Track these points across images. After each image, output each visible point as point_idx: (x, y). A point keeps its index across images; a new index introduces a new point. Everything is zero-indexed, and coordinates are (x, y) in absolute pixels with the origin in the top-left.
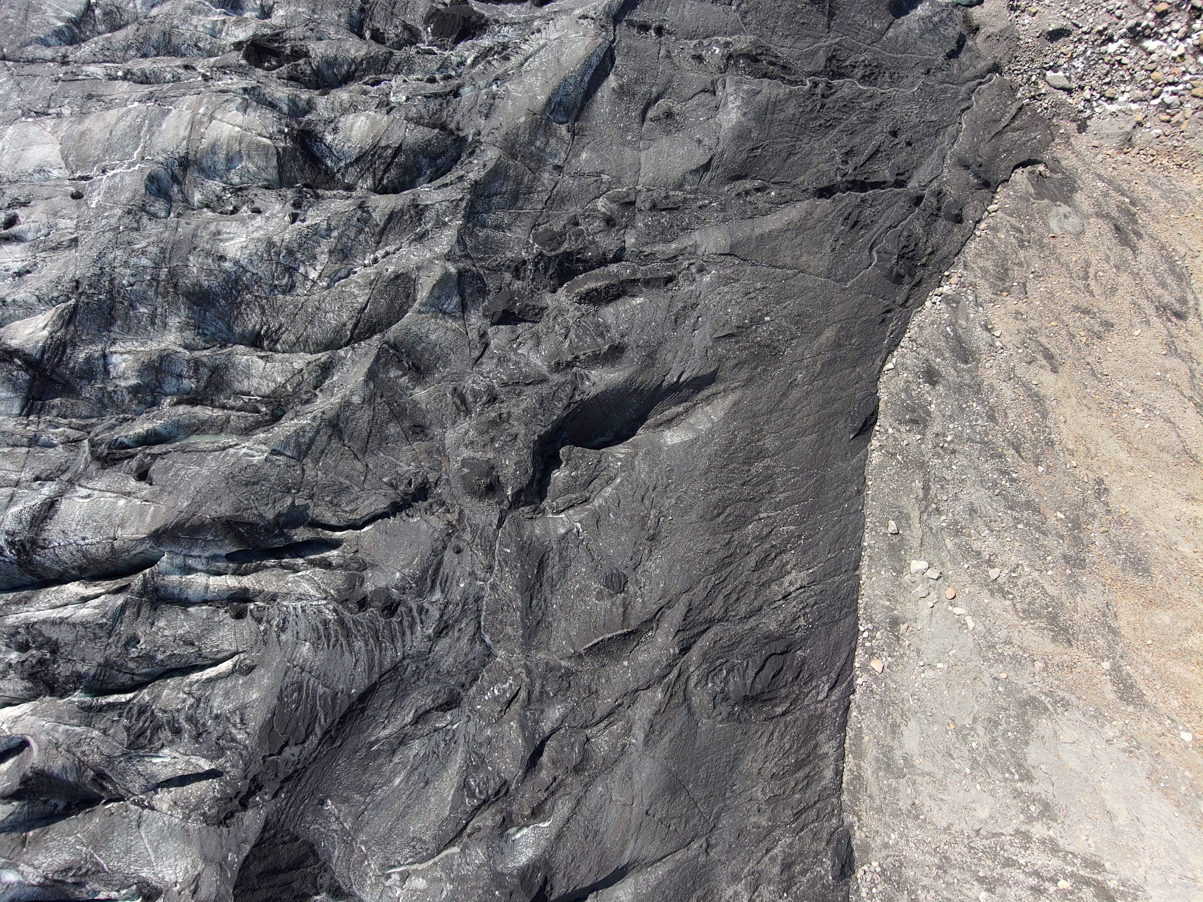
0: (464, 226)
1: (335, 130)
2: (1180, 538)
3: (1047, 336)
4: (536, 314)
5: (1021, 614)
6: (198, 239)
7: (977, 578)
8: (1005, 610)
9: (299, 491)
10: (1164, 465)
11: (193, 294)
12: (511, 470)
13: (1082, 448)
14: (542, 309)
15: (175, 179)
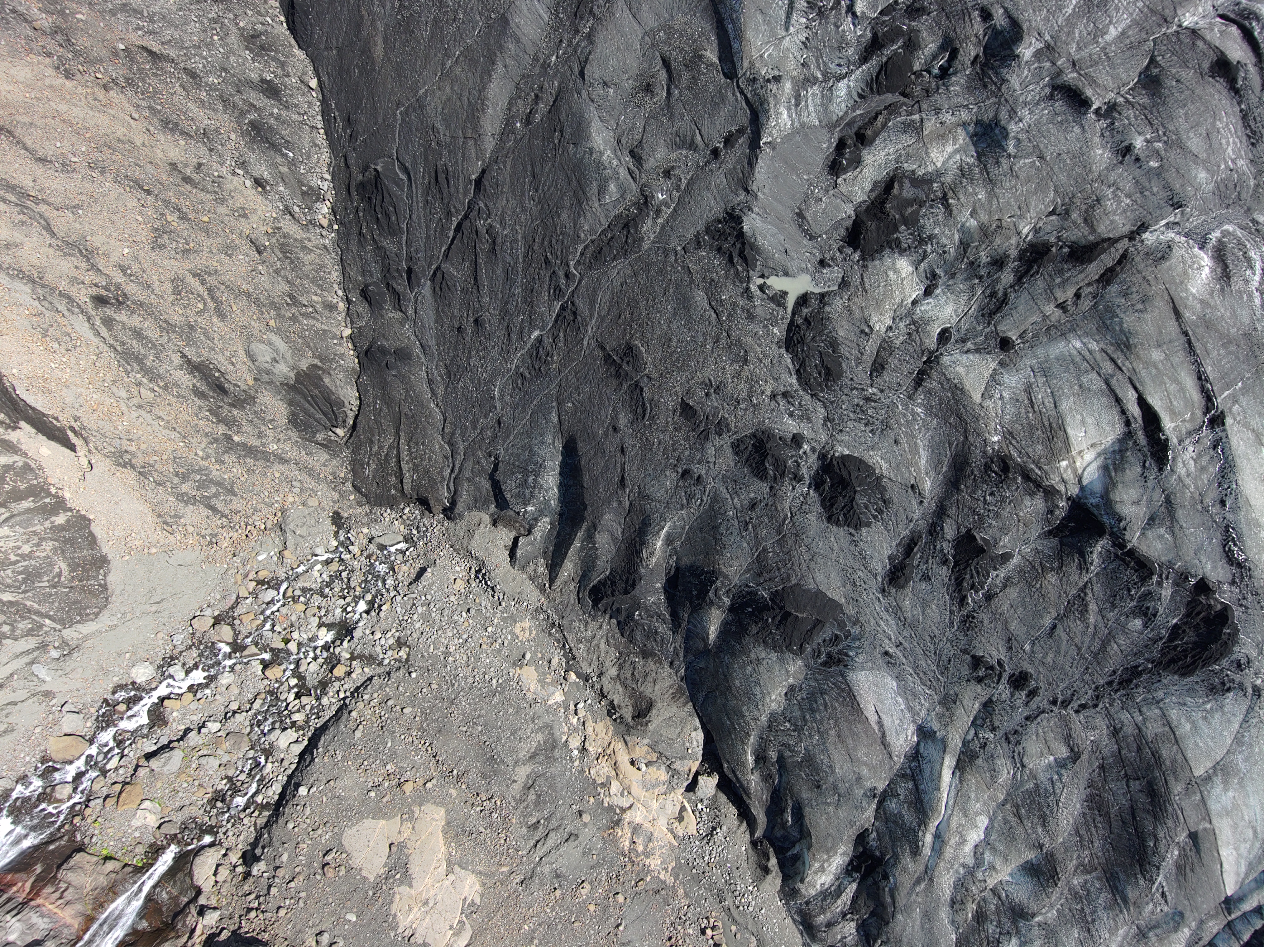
10: (22, 111)
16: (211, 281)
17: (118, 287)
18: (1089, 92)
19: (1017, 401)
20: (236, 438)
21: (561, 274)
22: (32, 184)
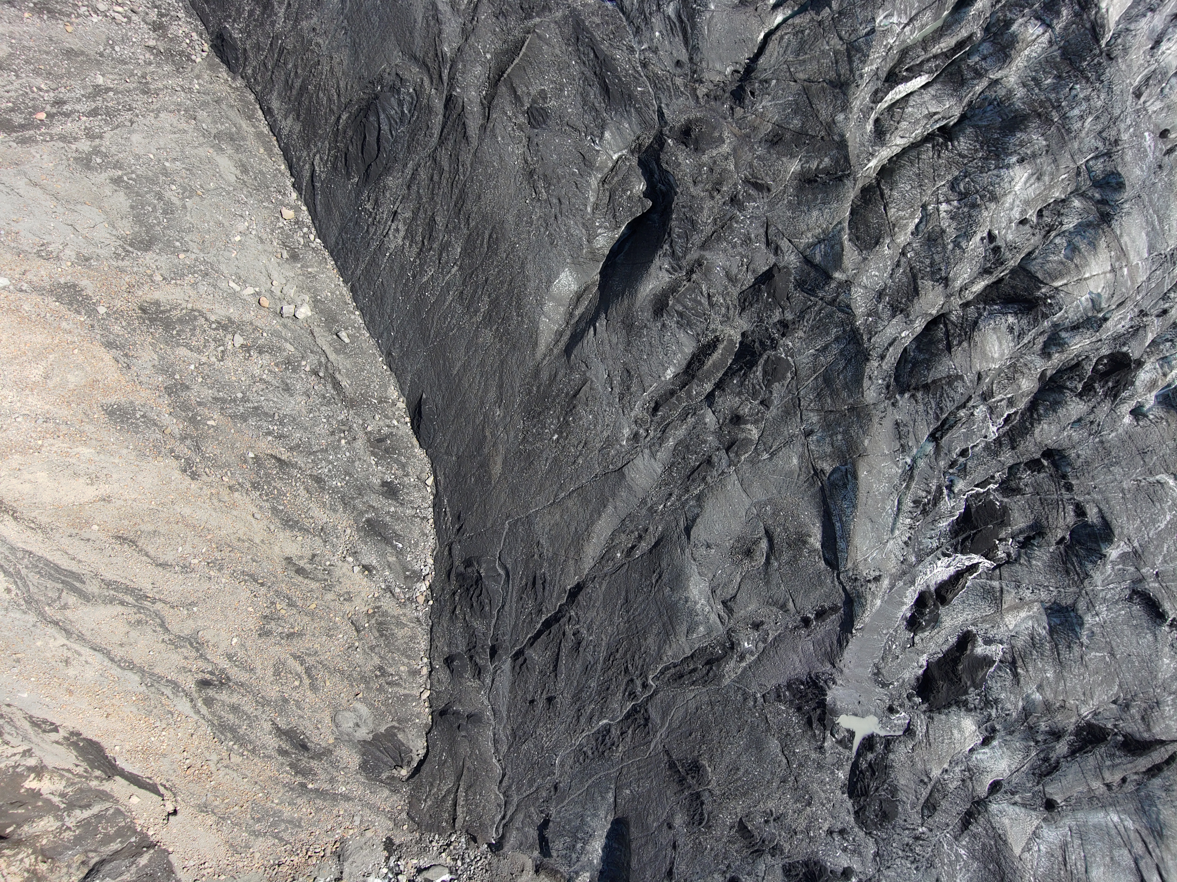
0: (852, 324)
1: (1011, 329)
2: (97, 459)
3: (311, 591)
4: (745, 300)
5: (197, 314)
6: (1050, 161)
7: (249, 328)
8: (211, 311)
9: (833, 19)
10: (146, 519)
11: (1021, 122)
12: (681, 159)
13: (226, 498)
14: (743, 309)
15: (1103, 202)
16: (310, 661)
17: (223, 671)
18: (1167, 606)
19: (1053, 856)
20: (310, 786)
21: (638, 682)
22: (151, 586)
